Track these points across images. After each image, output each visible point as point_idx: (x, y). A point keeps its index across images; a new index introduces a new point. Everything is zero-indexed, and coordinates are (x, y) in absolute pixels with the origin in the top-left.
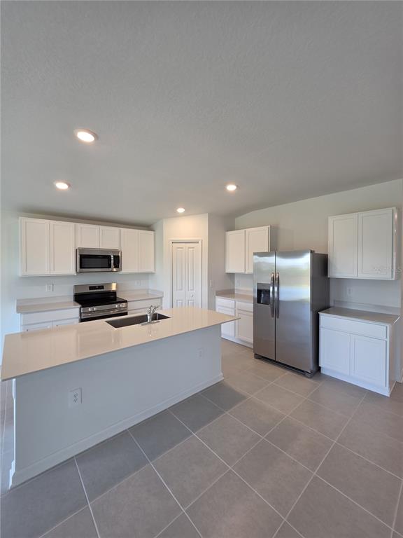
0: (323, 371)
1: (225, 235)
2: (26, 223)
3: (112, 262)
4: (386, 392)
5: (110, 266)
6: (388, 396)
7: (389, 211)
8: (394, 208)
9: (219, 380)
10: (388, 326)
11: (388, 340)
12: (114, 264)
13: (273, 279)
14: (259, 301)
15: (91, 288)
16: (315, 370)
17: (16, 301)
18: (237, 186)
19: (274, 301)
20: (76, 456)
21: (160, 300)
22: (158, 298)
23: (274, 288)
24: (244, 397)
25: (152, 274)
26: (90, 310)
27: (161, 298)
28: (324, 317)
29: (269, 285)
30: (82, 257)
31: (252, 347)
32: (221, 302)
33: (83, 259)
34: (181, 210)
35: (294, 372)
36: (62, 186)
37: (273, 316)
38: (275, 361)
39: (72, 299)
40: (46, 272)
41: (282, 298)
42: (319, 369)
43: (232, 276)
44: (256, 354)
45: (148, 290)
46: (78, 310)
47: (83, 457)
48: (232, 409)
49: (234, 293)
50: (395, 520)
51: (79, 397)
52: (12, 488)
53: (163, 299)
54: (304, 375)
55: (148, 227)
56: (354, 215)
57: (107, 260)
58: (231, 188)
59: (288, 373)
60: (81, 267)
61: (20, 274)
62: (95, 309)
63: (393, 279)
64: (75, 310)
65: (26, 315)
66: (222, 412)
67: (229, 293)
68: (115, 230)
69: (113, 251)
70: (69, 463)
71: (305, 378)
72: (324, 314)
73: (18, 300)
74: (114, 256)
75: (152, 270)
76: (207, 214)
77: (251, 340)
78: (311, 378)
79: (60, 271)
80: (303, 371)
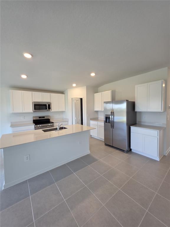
0: (132, 151)
1: (94, 95)
2: (12, 92)
3: (47, 107)
4: (158, 159)
5: (46, 109)
6: (159, 160)
7: (160, 82)
8: (163, 80)
9: (88, 153)
10: (158, 131)
11: (158, 137)
12: (48, 108)
13: (112, 112)
14: (106, 122)
15: (40, 117)
16: (129, 150)
17: (10, 123)
18: (95, 74)
19: (112, 122)
20: (28, 180)
21: (67, 122)
22: (67, 121)
23: (112, 117)
24: (97, 160)
25: (65, 112)
26: (38, 126)
27: (68, 121)
28: (133, 128)
29: (110, 115)
30: (35, 105)
31: (104, 141)
32: (92, 122)
33: (36, 106)
34: (74, 85)
35: (120, 150)
36: (24, 77)
37: (111, 128)
38: (112, 146)
39: (32, 122)
40: (21, 111)
41: (115, 120)
42: (131, 150)
43: (97, 112)
44: (105, 144)
45: (63, 118)
46: (34, 126)
47: (30, 180)
48: (91, 165)
49: (98, 119)
50: (149, 208)
51: (29, 158)
52: (3, 190)
53: (69, 122)
54: (124, 152)
55: (62, 93)
56: (146, 84)
57: (45, 106)
58: (93, 74)
59: (118, 151)
60: (35, 109)
61: (11, 112)
62: (40, 126)
63: (162, 111)
64: (33, 126)
65: (14, 128)
66: (87, 166)
67: (96, 119)
68: (48, 94)
69: (48, 103)
70: (25, 182)
71: (124, 153)
72: (133, 127)
73: (11, 123)
74: (48, 105)
75: (64, 110)
76: (86, 86)
77: (103, 138)
78: (127, 153)
79: (26, 111)
80: (124, 151)
